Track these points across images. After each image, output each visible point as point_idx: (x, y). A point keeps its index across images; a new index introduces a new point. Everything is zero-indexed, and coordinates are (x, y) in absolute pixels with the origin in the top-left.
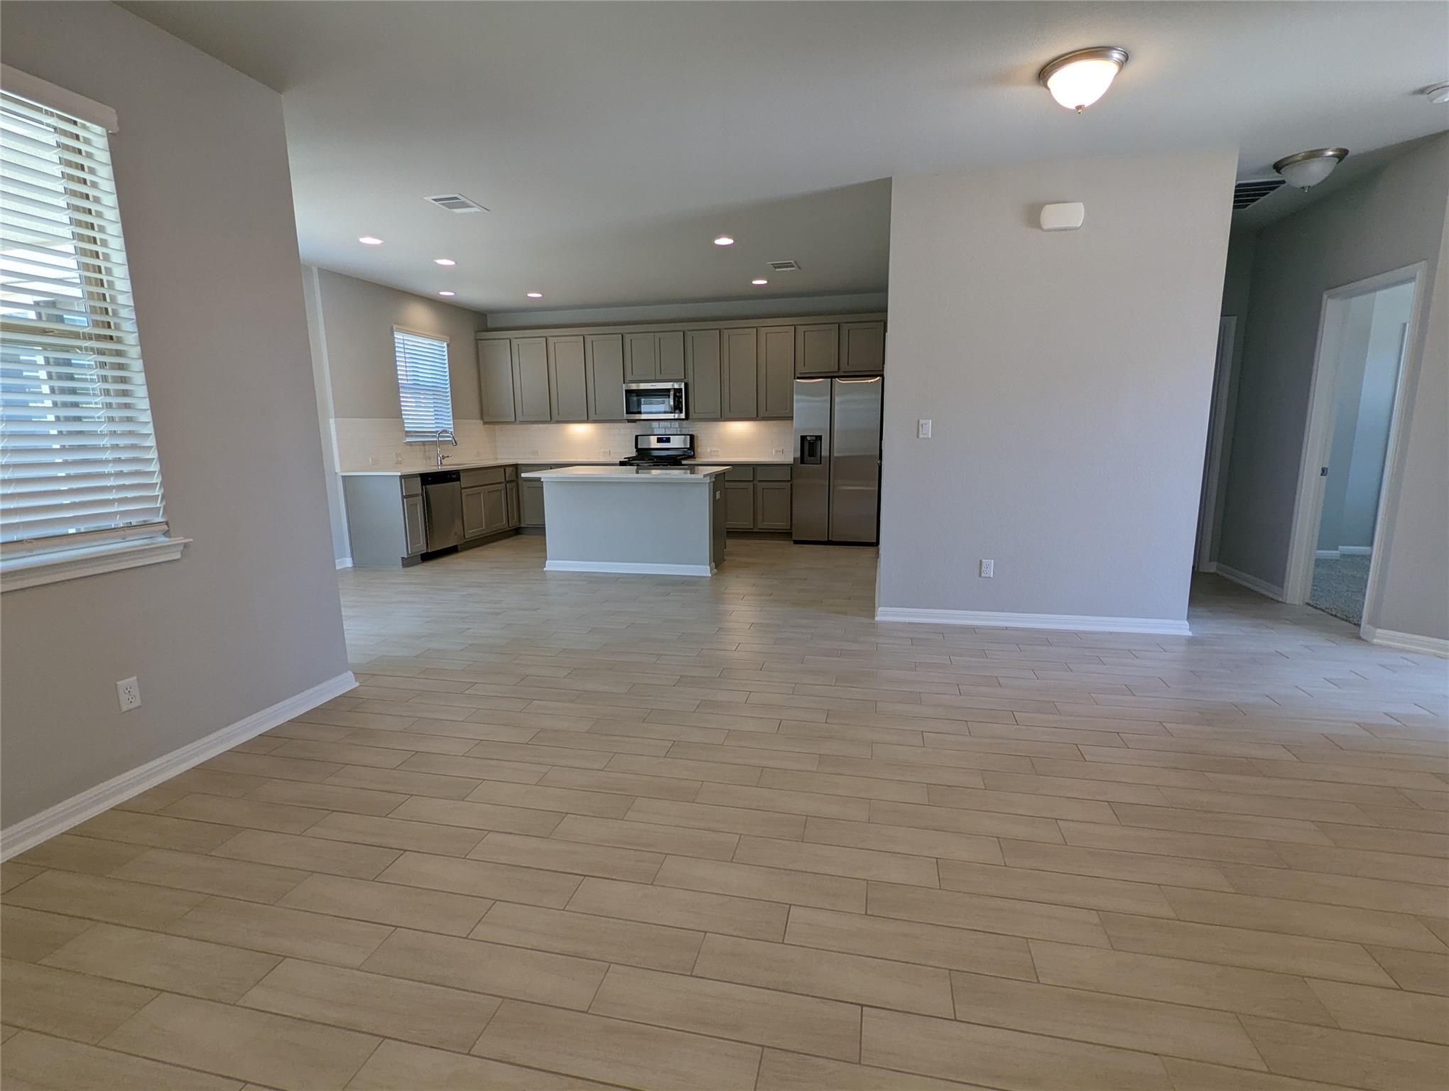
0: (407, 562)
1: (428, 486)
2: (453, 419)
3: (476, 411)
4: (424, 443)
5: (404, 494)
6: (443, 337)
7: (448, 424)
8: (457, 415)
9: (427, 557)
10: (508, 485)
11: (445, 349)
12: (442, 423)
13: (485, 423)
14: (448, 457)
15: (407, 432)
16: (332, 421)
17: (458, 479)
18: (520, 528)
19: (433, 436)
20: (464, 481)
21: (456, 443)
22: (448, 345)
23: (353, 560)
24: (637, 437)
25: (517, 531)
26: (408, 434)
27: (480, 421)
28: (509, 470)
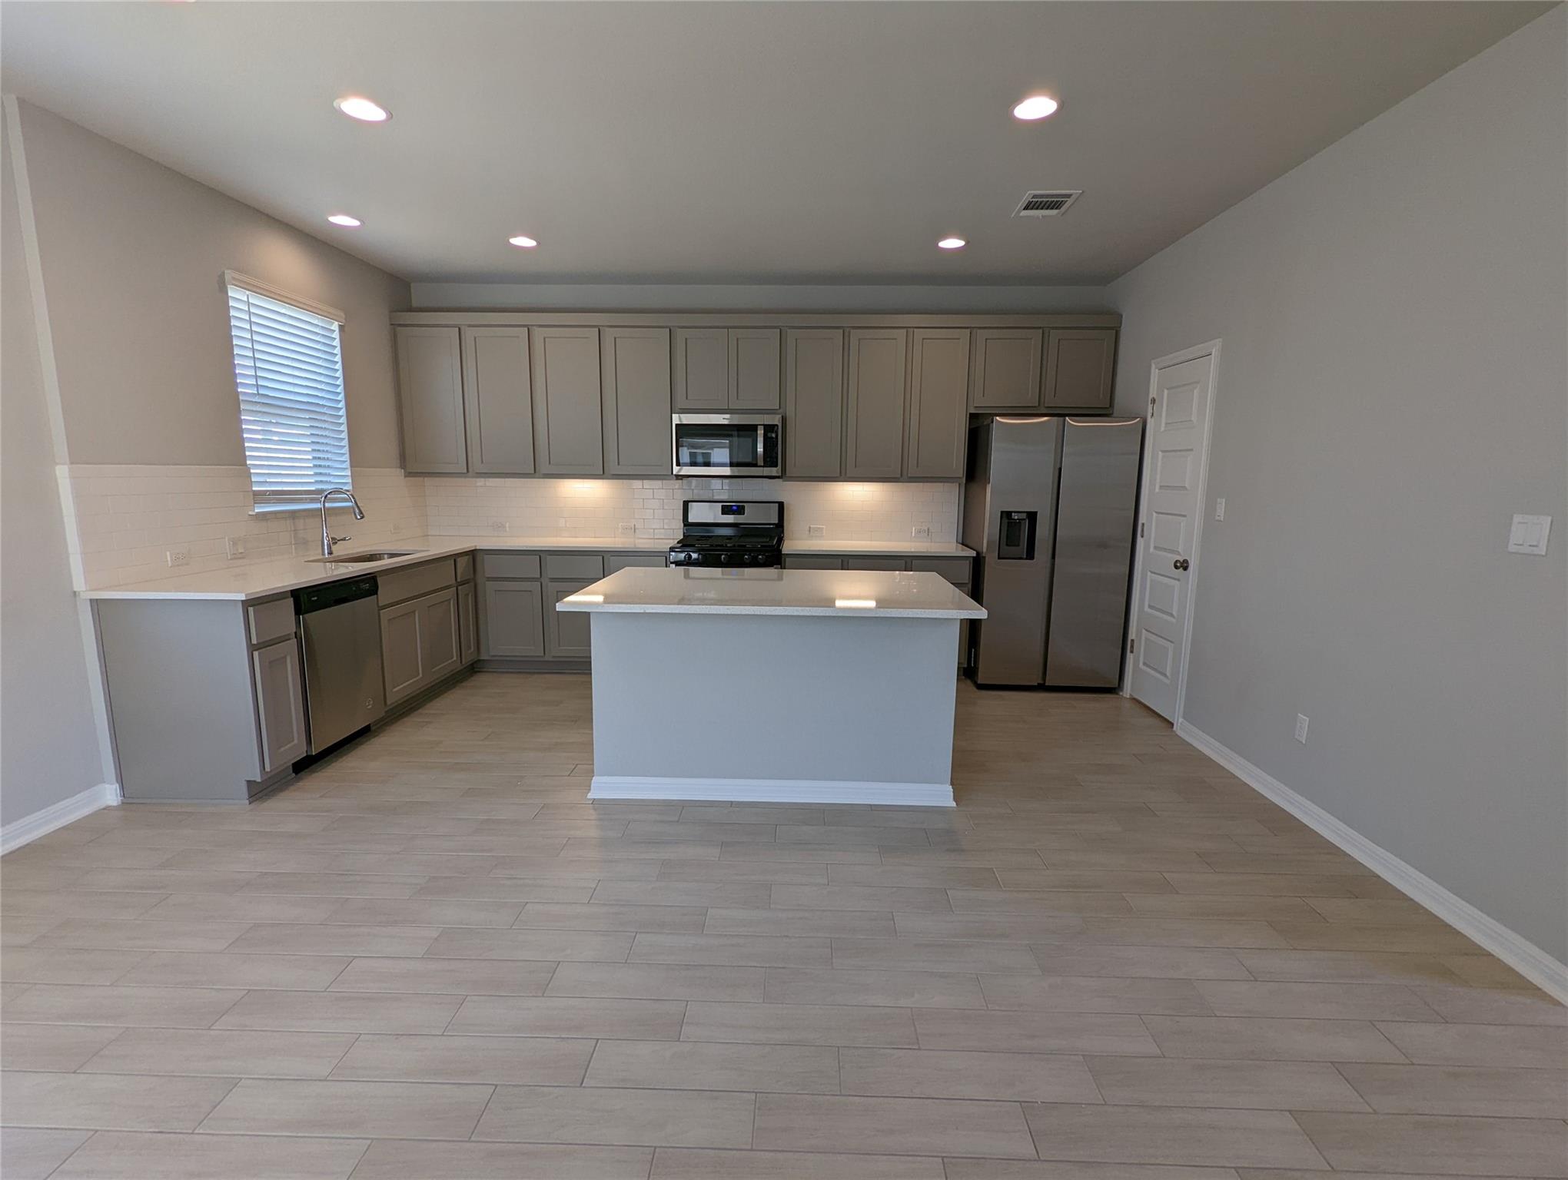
0: (260, 791)
1: (306, 616)
2: (351, 467)
3: (393, 449)
4: (293, 514)
5: (254, 641)
6: (331, 310)
7: (341, 476)
8: (357, 460)
9: (304, 766)
10: (460, 588)
11: (336, 335)
12: (325, 474)
13: (409, 474)
14: (344, 539)
15: (256, 494)
16: (62, 473)
17: (374, 591)
18: (479, 660)
19: (312, 501)
20: (385, 594)
21: (361, 512)
22: (341, 328)
23: (122, 788)
24: (686, 504)
25: (474, 669)
26: (260, 497)
27: (398, 470)
28: (462, 562)
